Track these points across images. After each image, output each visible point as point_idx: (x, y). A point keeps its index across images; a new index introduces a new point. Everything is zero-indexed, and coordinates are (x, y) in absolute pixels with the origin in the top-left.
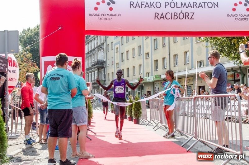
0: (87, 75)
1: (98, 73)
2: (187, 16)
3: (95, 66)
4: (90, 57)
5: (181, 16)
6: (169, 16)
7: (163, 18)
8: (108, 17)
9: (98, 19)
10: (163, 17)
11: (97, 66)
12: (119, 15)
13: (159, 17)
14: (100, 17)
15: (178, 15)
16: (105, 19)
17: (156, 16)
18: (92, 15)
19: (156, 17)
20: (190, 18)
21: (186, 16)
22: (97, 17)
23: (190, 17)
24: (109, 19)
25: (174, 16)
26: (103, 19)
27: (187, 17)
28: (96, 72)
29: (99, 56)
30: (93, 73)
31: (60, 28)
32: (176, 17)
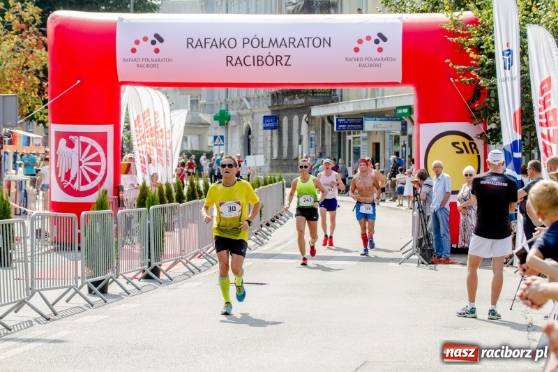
2: (280, 61)
5: (270, 61)
6: (249, 61)
7: (241, 63)
8: (153, 63)
9: (138, 66)
10: (239, 62)
12: (170, 60)
13: (234, 62)
14: (139, 63)
15: (264, 60)
16: (148, 66)
17: (229, 60)
18: (127, 60)
19: (229, 63)
20: (284, 64)
21: (277, 60)
22: (136, 63)
23: (284, 62)
24: (154, 66)
25: (258, 60)
26: (145, 66)
27: (278, 62)
31: (79, 82)
32: (260, 63)
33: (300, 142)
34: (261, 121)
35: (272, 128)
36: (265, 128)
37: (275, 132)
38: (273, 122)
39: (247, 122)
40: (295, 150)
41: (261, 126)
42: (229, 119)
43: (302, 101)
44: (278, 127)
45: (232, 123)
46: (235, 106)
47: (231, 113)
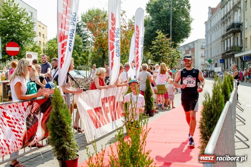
0: (223, 42)
1: (234, 39)
3: (230, 31)
4: (226, 22)
11: (232, 29)
28: (232, 38)
29: (235, 18)
30: (229, 40)
33: (230, 66)
34: (219, 61)
35: (222, 63)
36: (220, 63)
37: (223, 63)
38: (222, 61)
39: (216, 62)
40: (229, 68)
41: (219, 63)
42: (211, 61)
43: (232, 53)
44: (224, 62)
45: (212, 62)
46: (213, 59)
47: (212, 60)
